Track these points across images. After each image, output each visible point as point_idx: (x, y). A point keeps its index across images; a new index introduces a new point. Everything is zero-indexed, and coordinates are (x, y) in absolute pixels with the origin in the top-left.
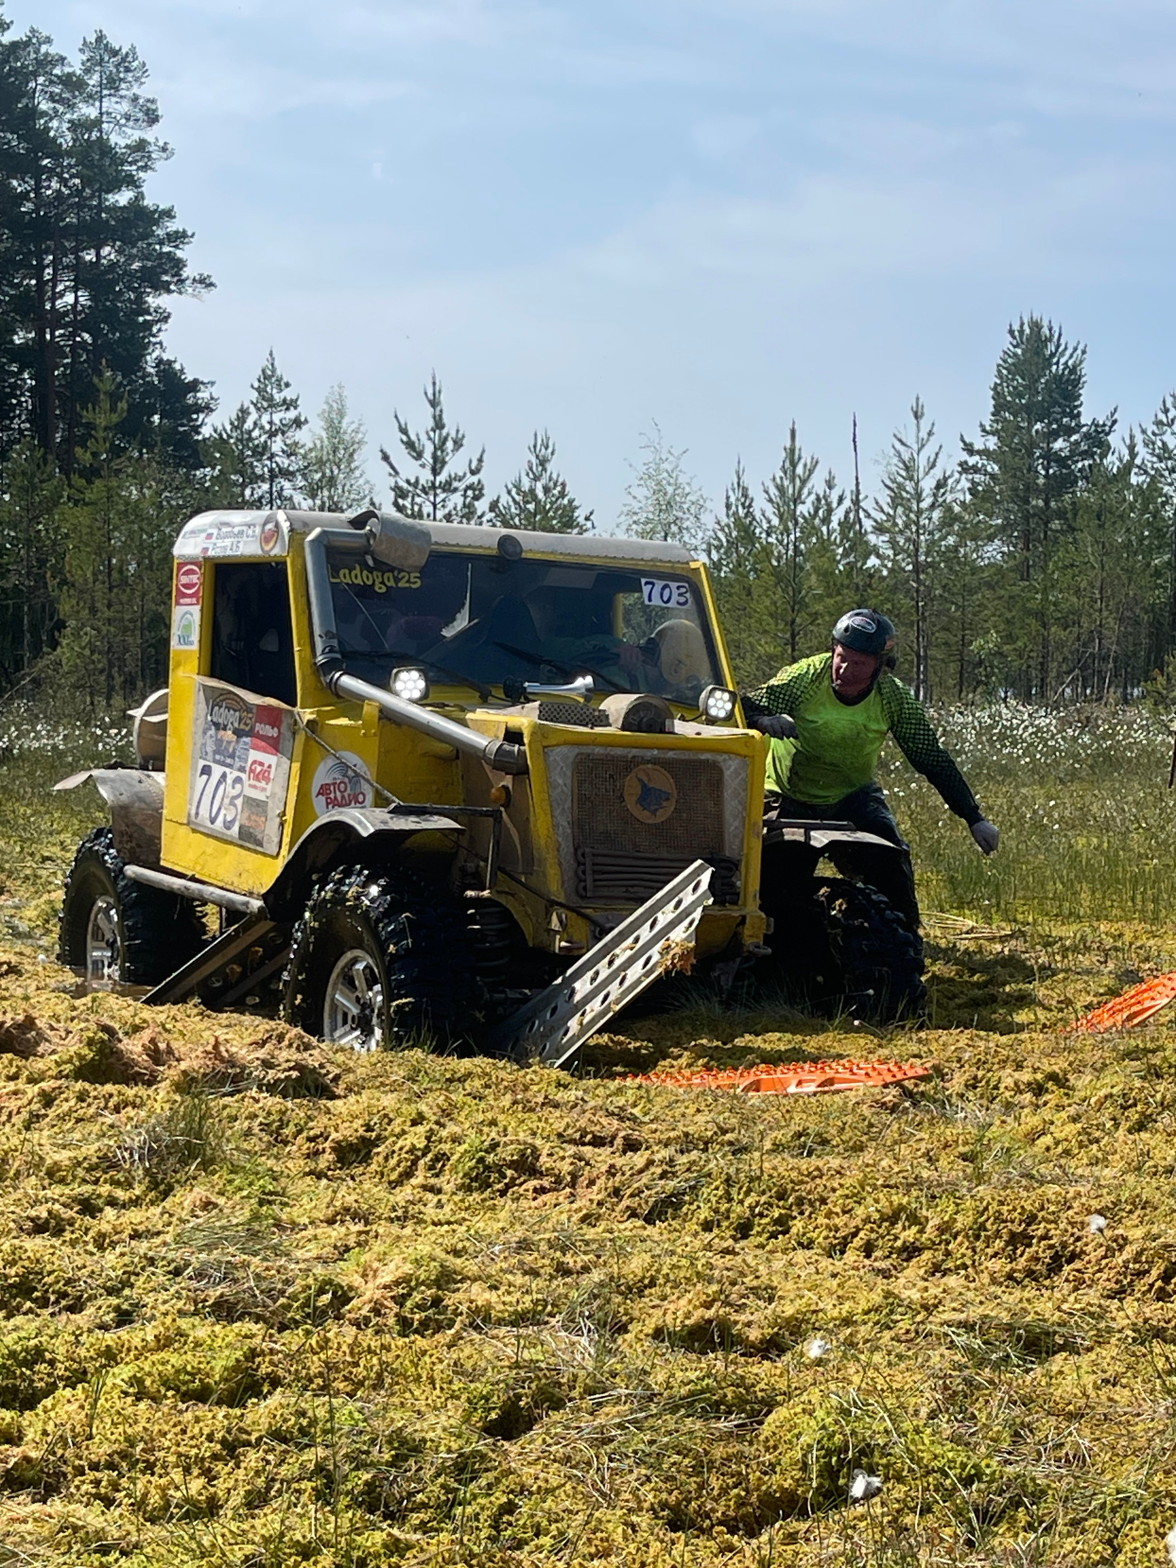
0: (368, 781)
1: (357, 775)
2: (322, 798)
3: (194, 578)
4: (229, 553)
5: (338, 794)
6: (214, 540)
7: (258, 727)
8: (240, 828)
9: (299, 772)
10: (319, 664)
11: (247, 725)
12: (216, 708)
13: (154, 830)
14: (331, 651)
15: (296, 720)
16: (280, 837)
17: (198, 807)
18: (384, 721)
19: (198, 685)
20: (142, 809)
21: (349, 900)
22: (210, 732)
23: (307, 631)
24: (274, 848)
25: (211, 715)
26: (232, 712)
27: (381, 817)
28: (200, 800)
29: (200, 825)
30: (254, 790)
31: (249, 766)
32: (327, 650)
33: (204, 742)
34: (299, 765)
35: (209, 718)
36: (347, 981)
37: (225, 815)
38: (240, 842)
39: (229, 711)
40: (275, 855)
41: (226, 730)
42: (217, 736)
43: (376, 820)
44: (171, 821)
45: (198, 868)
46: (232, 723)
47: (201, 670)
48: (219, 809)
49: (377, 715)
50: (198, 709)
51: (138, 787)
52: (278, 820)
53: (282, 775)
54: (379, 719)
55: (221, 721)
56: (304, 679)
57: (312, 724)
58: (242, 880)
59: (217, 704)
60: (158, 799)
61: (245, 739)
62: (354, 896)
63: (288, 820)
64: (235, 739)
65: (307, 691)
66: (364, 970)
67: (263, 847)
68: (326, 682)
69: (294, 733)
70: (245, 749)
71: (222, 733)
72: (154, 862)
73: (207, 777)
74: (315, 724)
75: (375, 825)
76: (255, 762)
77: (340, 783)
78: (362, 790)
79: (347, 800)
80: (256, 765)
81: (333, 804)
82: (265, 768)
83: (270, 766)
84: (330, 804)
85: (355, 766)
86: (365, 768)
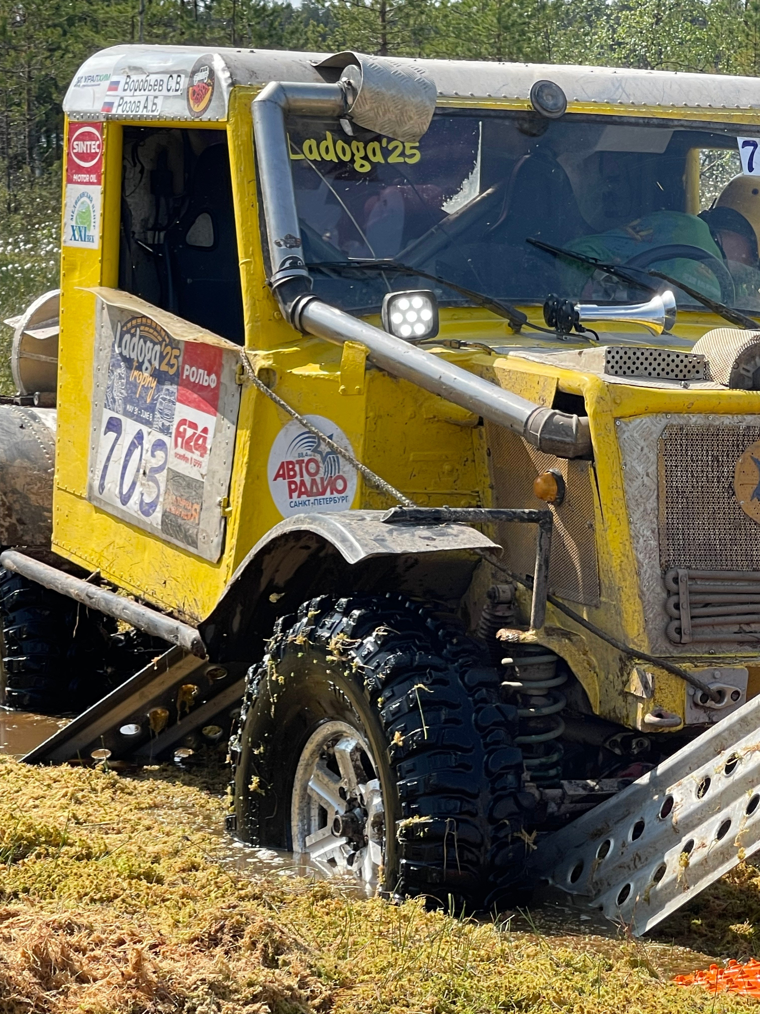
0: (350, 461)
1: (334, 451)
2: (283, 483)
3: (93, 146)
4: (142, 112)
5: (307, 478)
6: (120, 92)
7: (188, 370)
8: (163, 515)
9: (248, 443)
10: (275, 285)
11: (172, 366)
12: (127, 337)
13: (43, 499)
14: (294, 266)
15: (243, 367)
16: (222, 536)
17: (103, 477)
18: (374, 371)
19: (100, 302)
20: (25, 468)
21: (331, 653)
22: (119, 371)
23: (257, 234)
24: (213, 552)
25: (120, 346)
26: (149, 344)
27: (374, 530)
28: (106, 467)
29: (107, 503)
30: (183, 463)
31: (175, 426)
32: (287, 265)
33: (110, 383)
34: (248, 432)
35: (117, 351)
36: (326, 762)
37: (142, 494)
38: (164, 536)
39: (145, 342)
40: (215, 562)
41: (141, 370)
42: (128, 377)
43: (367, 537)
44: (65, 491)
45: (105, 564)
46: (150, 361)
47: (105, 280)
48: (134, 484)
49: (364, 364)
50: (100, 335)
51: (19, 436)
52: (218, 511)
53: (224, 445)
54: (366, 369)
55: (133, 356)
56: (253, 305)
57: (268, 373)
58: (168, 590)
59: (128, 332)
60: (47, 453)
61: (169, 387)
62: (338, 649)
63: (233, 513)
64: (154, 385)
65: (259, 324)
66: (352, 753)
67: (197, 548)
68: (286, 312)
69: (241, 385)
70: (170, 401)
71: (136, 373)
72: (42, 545)
73: (115, 435)
74: (271, 374)
75: (366, 545)
76: (183, 422)
77: (309, 461)
78: (341, 473)
79: (320, 486)
80: (186, 427)
81: (299, 496)
82: (199, 432)
83: (205, 430)
84: (295, 495)
85: (330, 437)
86: (346, 442)
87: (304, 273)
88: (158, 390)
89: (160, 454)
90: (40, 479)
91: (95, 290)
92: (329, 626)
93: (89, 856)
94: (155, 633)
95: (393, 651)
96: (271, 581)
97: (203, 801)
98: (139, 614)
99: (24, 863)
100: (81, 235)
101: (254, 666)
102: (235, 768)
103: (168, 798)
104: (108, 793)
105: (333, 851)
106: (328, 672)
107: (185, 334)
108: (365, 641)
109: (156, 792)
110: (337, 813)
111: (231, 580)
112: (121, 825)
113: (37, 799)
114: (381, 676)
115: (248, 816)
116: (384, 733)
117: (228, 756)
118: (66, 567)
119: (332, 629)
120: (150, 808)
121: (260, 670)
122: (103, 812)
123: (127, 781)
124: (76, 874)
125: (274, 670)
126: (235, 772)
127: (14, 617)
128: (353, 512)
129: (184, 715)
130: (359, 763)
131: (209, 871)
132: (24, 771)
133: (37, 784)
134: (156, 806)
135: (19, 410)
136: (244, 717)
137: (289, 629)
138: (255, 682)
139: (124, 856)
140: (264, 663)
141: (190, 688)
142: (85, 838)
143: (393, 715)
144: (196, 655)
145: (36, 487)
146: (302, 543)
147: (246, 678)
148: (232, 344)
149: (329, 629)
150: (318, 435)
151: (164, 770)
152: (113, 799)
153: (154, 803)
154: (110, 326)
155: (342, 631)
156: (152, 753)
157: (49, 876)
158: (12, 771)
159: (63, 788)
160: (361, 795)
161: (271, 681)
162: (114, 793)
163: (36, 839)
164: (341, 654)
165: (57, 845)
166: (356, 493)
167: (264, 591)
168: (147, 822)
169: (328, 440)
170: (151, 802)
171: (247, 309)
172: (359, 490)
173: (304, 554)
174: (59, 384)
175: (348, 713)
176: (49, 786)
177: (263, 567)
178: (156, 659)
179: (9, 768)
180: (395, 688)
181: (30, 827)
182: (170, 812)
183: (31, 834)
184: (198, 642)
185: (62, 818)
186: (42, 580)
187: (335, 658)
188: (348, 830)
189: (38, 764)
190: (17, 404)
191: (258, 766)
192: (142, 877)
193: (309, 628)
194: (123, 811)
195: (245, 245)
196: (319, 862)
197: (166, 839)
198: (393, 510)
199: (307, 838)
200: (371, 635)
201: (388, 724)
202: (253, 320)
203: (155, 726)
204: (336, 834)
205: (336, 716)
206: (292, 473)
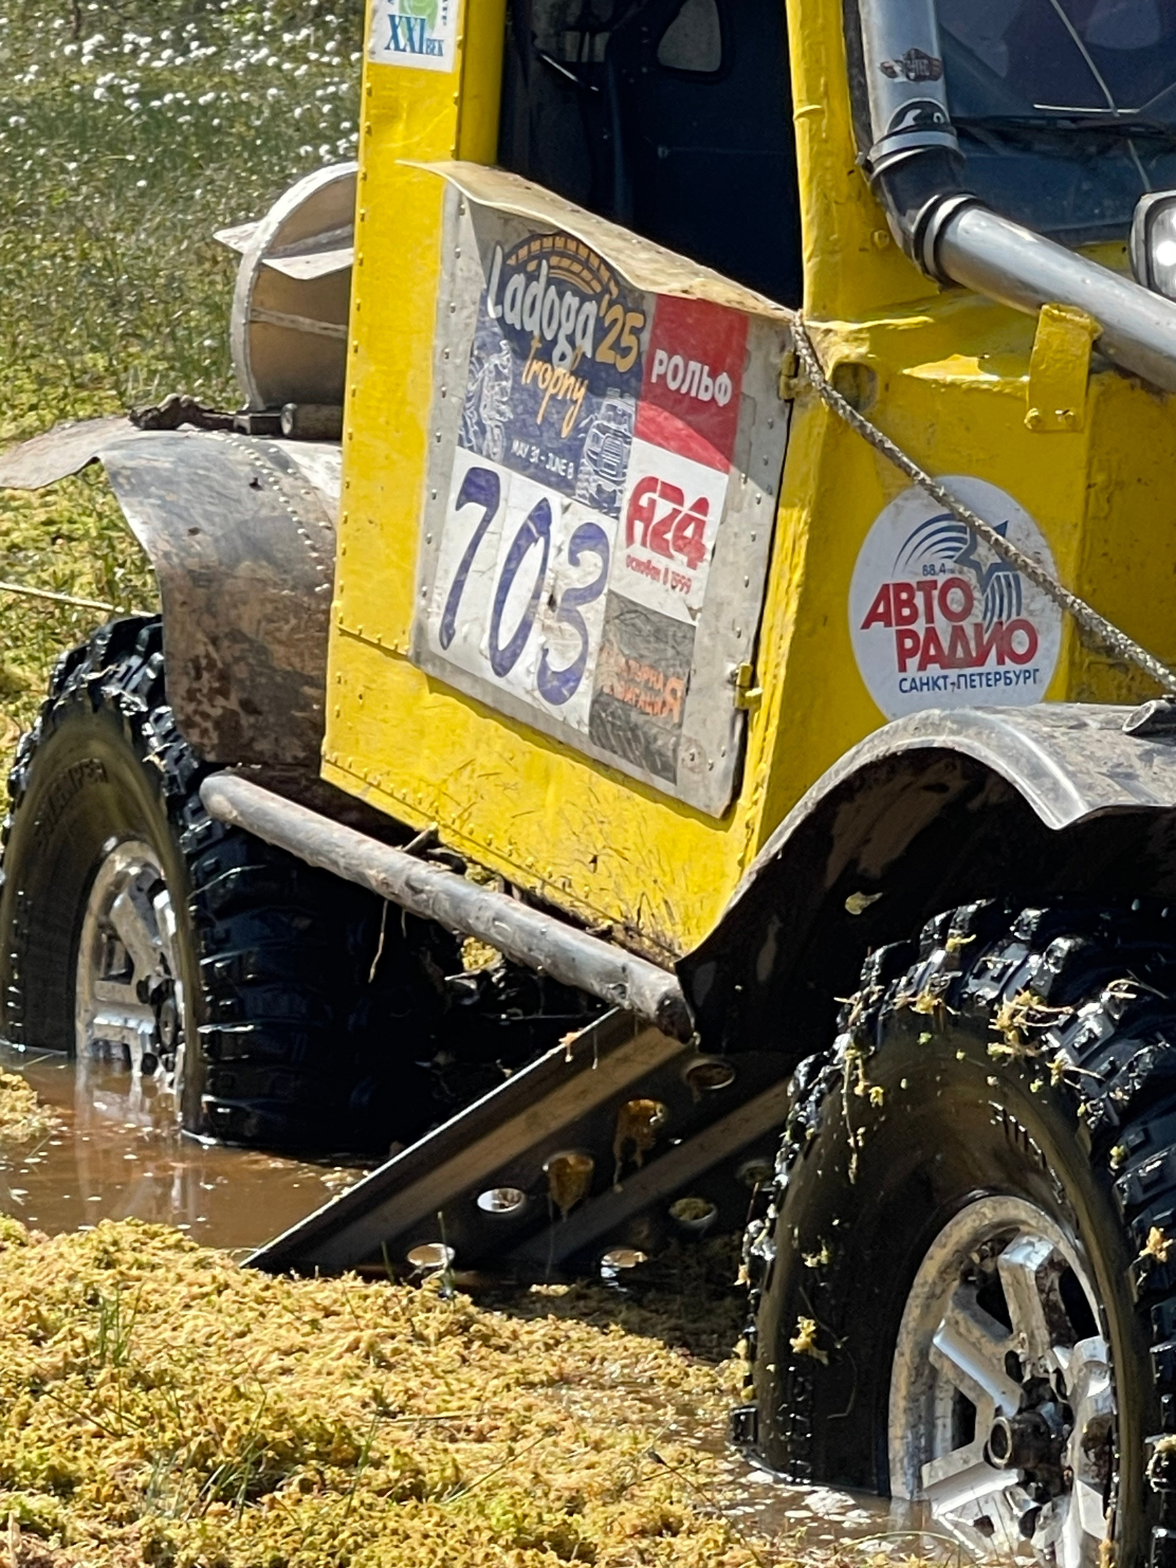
0: (1048, 587)
1: (1008, 562)
2: (885, 635)
5: (942, 624)
7: (663, 363)
8: (594, 702)
9: (805, 538)
10: (879, 169)
11: (625, 352)
12: (518, 281)
13: (301, 655)
14: (924, 123)
15: (797, 359)
16: (735, 755)
17: (451, 608)
18: (1110, 377)
19: (453, 197)
20: (259, 580)
21: (999, 1037)
22: (495, 360)
23: (838, 45)
24: (714, 792)
25: (499, 301)
26: (571, 300)
27: (1108, 752)
28: (458, 586)
29: (459, 671)
30: (646, 580)
31: (628, 495)
32: (909, 120)
33: (473, 388)
34: (804, 514)
35: (492, 312)
36: (975, 1292)
37: (545, 652)
38: (596, 751)
39: (561, 295)
40: (718, 816)
41: (550, 361)
42: (517, 376)
43: (1091, 765)
44: (358, 638)
45: (450, 813)
46: (571, 339)
47: (466, 145)
48: (525, 627)
49: (1086, 359)
50: (453, 275)
51: (250, 505)
52: (729, 695)
53: (745, 540)
54: (1091, 372)
55: (531, 325)
56: (825, 214)
57: (856, 375)
58: (601, 878)
59: (521, 268)
60: (313, 548)
61: (617, 402)
62: (1019, 1029)
63: (765, 701)
64: (580, 394)
65: (838, 257)
66: (1041, 1274)
67: (674, 781)
68: (905, 232)
69: (790, 401)
70: (616, 433)
71: (537, 366)
72: (299, 763)
73: (482, 510)
74: (864, 376)
75: (1090, 787)
76: (648, 484)
77: (949, 585)
78: (1024, 615)
79: (972, 645)
80: (655, 496)
81: (922, 667)
82: (685, 509)
83: (702, 505)
84: (913, 663)
85: (1002, 529)
86: (1037, 541)
87: (948, 140)
88: (590, 409)
89: (590, 558)
90: (297, 608)
91: (446, 167)
92: (995, 973)
93: (417, 1491)
94: (567, 976)
95: (1148, 1039)
96: (853, 863)
97: (674, 1372)
98: (531, 934)
99: (273, 1500)
100: (411, 39)
101: (811, 1059)
102: (757, 1297)
103: (592, 1361)
104: (453, 1345)
105: (988, 1498)
106: (991, 1080)
107: (661, 279)
108: (1081, 1013)
109: (565, 1347)
110: (998, 1411)
111: (756, 862)
112: (485, 1420)
113: (288, 1353)
114: (1119, 1095)
115: (786, 1412)
116: (1122, 1230)
117: (743, 1269)
118: (354, 816)
119: (1004, 979)
120: (551, 1383)
121: (825, 1070)
122: (443, 1388)
123: (495, 1319)
124: (395, 1532)
125: (860, 1072)
126: (757, 1306)
127: (228, 932)
128: (1058, 709)
129: (629, 1170)
130: (1056, 1296)
131: (702, 1537)
132: (256, 1286)
133: (288, 1317)
134: (564, 1380)
135: (249, 446)
136: (783, 1179)
137: (899, 977)
138: (812, 1098)
139: (504, 1495)
140: (834, 1053)
141: (647, 1109)
142: (409, 1450)
143: (1146, 1188)
144: (667, 1033)
145: (287, 628)
146: (929, 778)
147: (791, 1088)
148: (772, 304)
149: (997, 979)
150: (972, 525)
151: (580, 1297)
152: (464, 1360)
153: (561, 1374)
154: (476, 254)
155: (1027, 987)
156: (551, 1258)
157: (333, 1535)
158: (227, 1286)
159: (348, 1330)
160: (1058, 1371)
161: (851, 1095)
162: (467, 1345)
163: (295, 1449)
164: (1024, 1040)
165: (344, 1464)
166: (1059, 662)
167: (835, 886)
168: (546, 1416)
169: (995, 535)
170: (553, 1371)
171: (811, 222)
172: (1065, 655)
173: (933, 803)
174: (349, 387)
175: (1035, 1180)
176: (314, 1323)
177: (835, 831)
178: (571, 1037)
179: (221, 1279)
180: (1151, 1126)
181: (282, 1420)
182: (598, 1394)
183: (284, 1435)
184: (675, 1001)
185: (347, 1400)
186: (300, 846)
187: (1009, 1050)
188: (1025, 1453)
189: (286, 1272)
190: (241, 430)
191: (815, 1293)
192: (546, 1544)
193: (949, 976)
194: (490, 1387)
195: (807, 71)
196: (956, 1525)
197: (593, 1457)
198: (1153, 705)
199: (925, 1469)
200: (1096, 998)
201: (1133, 1209)
202: (824, 248)
203: (561, 1195)
204: (996, 1460)
205: (1005, 1185)
206: (906, 612)
